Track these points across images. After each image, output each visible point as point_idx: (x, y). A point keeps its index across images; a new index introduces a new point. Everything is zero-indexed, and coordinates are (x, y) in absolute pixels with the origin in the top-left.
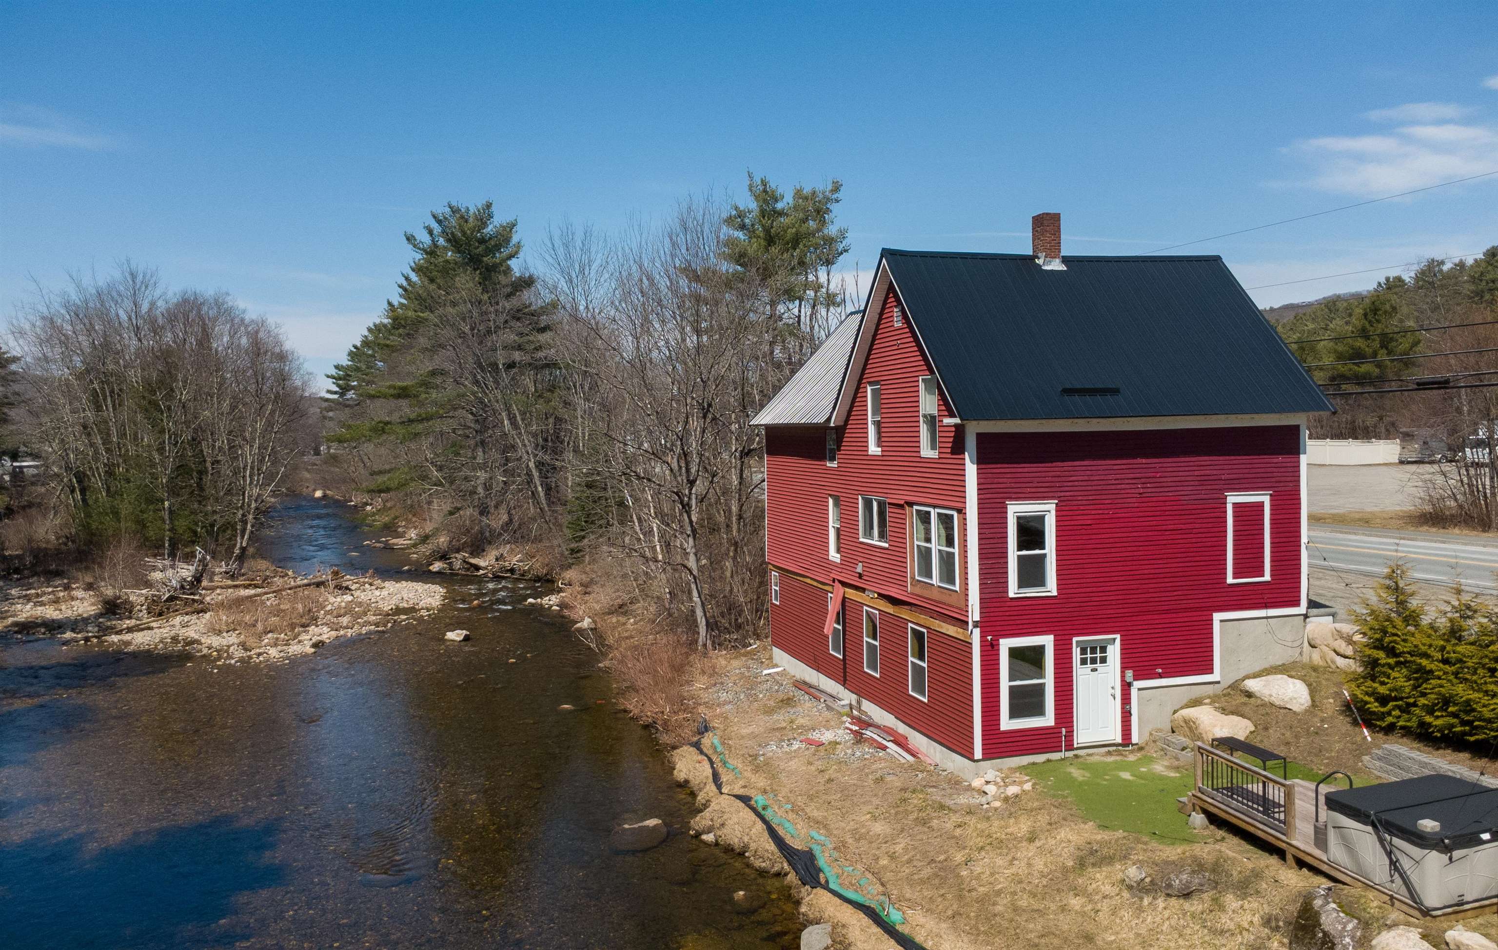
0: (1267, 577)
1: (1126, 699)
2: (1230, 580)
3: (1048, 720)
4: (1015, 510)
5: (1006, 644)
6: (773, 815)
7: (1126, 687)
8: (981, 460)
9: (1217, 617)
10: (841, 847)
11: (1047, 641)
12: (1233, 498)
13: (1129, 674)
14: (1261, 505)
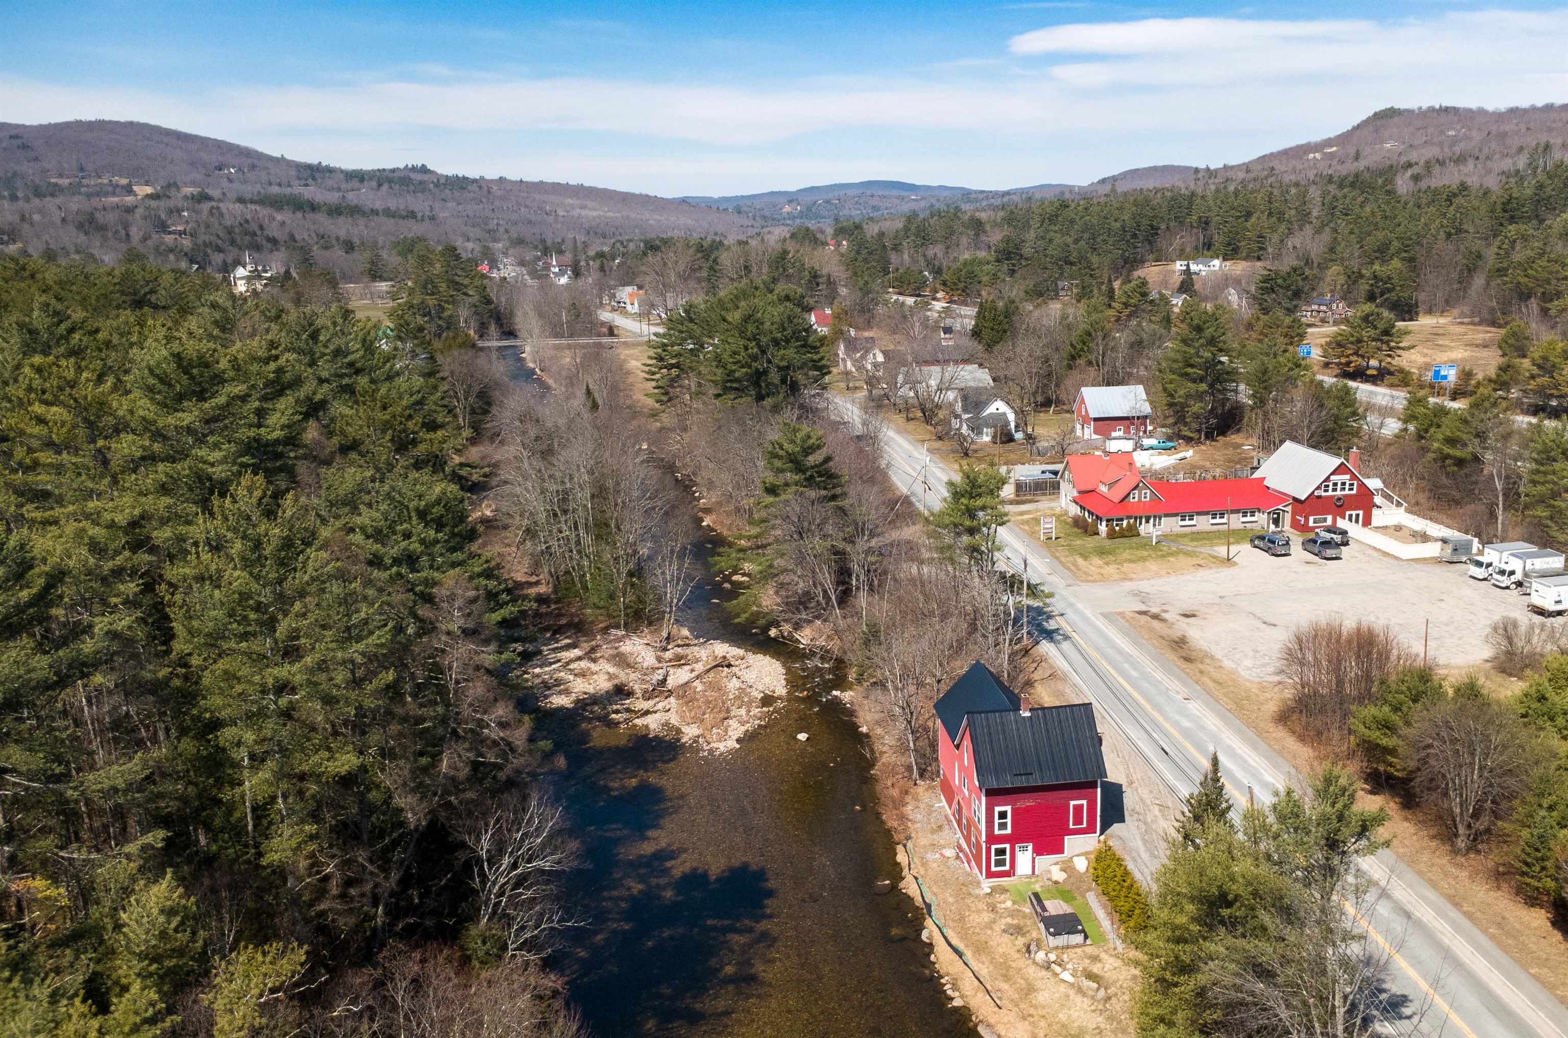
0: (1085, 825)
1: (1034, 861)
2: (1071, 827)
3: (1007, 868)
4: (998, 809)
5: (993, 847)
6: (924, 890)
7: (1034, 859)
8: (986, 796)
9: (1066, 838)
10: (938, 905)
11: (1007, 846)
12: (1072, 803)
13: (1035, 855)
14: (1083, 805)
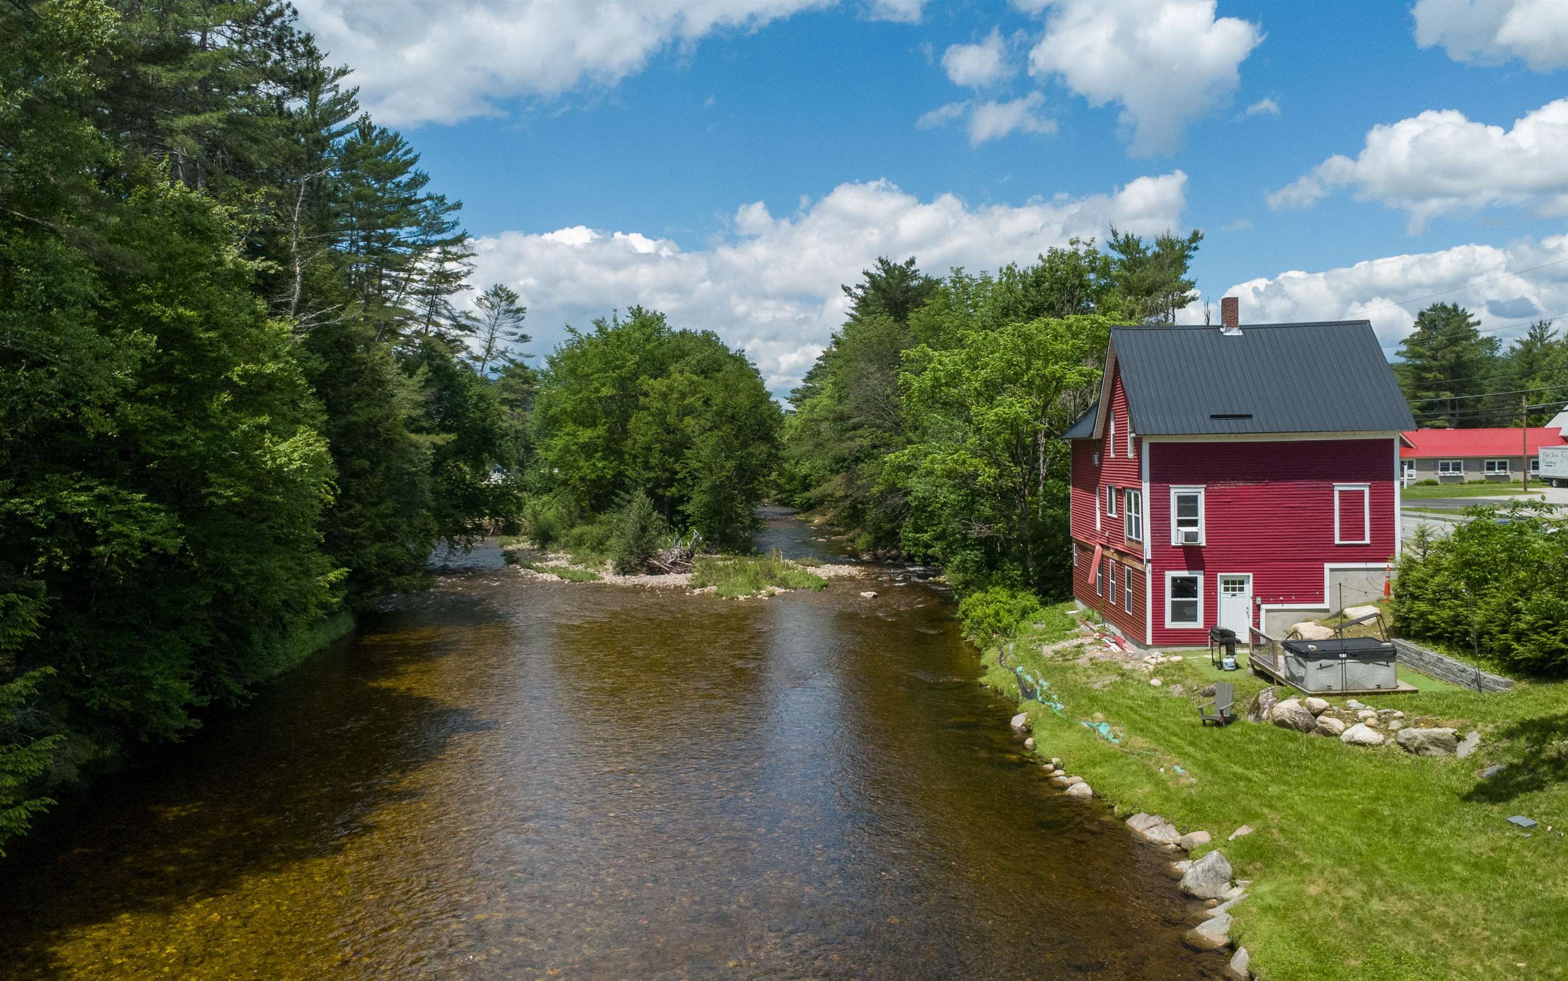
0: (1367, 541)
1: (1256, 615)
2: (1337, 541)
3: (1199, 624)
4: (1176, 492)
5: (1169, 575)
7: (1257, 609)
8: (1152, 460)
9: (1328, 566)
11: (1199, 575)
12: (1339, 487)
13: (1259, 600)
14: (1363, 492)
